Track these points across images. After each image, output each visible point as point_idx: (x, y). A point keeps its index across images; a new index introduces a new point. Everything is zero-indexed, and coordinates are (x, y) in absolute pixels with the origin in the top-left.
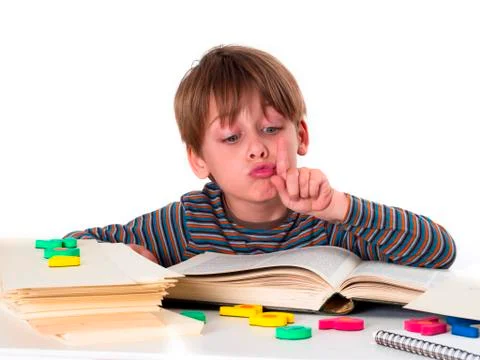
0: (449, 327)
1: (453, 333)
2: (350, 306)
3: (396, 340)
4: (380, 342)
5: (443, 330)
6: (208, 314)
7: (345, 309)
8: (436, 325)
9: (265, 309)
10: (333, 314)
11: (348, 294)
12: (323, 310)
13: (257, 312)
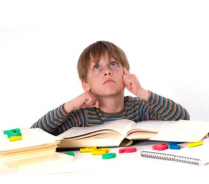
0: (169, 146)
1: (171, 149)
2: (131, 142)
3: (148, 154)
4: (143, 156)
5: (167, 148)
6: (75, 153)
7: (129, 144)
8: (164, 146)
9: (98, 148)
10: (125, 146)
11: (130, 138)
12: (121, 145)
13: (95, 149)
